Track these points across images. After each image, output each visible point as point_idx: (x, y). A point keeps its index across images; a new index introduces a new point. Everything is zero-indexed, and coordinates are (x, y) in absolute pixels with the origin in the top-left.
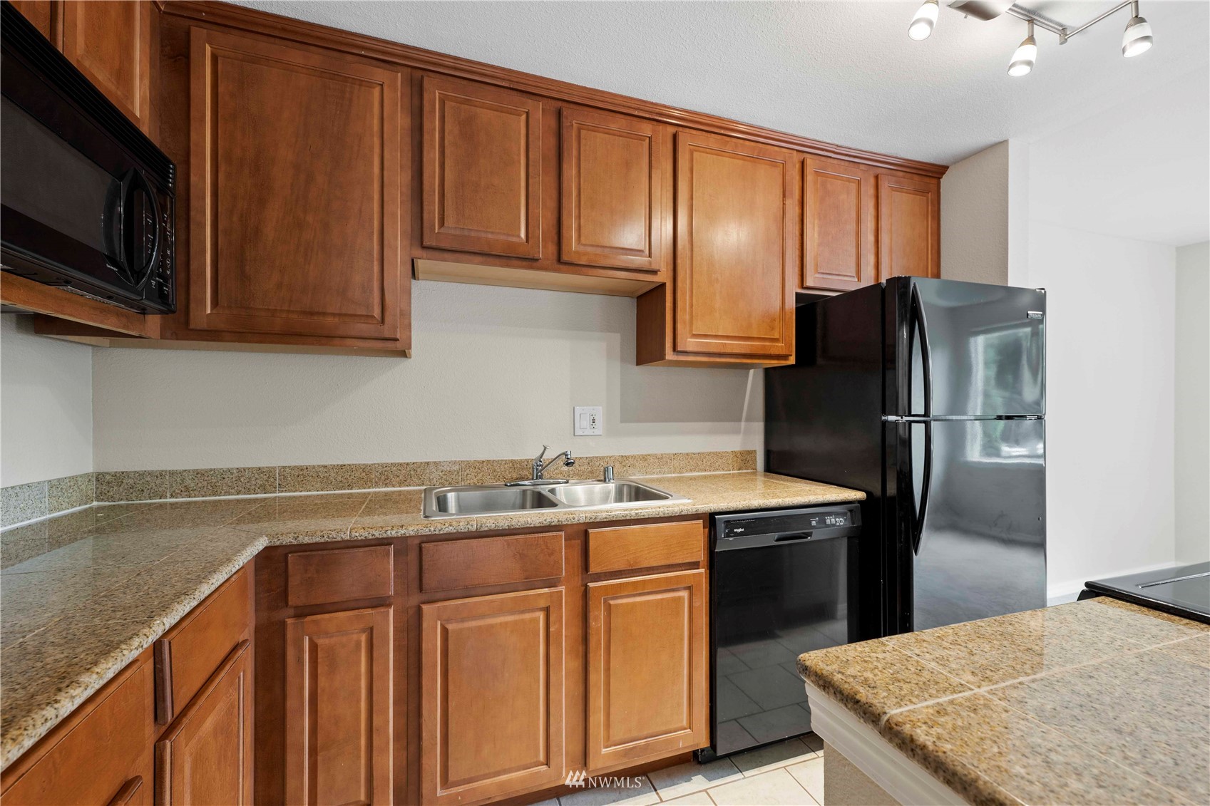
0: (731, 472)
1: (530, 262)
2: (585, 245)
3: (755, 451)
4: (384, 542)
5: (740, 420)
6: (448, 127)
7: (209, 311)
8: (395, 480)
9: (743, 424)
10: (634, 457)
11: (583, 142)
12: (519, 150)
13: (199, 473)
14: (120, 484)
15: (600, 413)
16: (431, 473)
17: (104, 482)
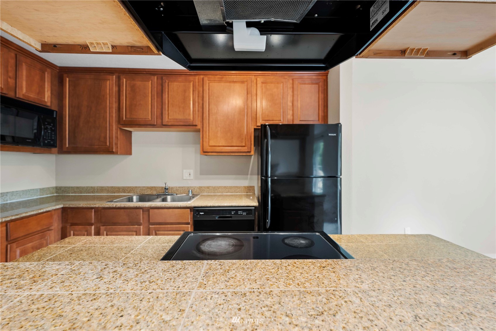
0: (243, 194)
1: (153, 126)
2: (171, 119)
3: (254, 187)
4: (92, 208)
5: (248, 175)
6: (127, 89)
7: (67, 146)
8: (127, 192)
9: (249, 176)
10: (204, 187)
11: (170, 86)
12: (149, 92)
13: (78, 188)
14: (60, 190)
15: (192, 172)
16: (137, 190)
17: (58, 189)
